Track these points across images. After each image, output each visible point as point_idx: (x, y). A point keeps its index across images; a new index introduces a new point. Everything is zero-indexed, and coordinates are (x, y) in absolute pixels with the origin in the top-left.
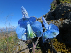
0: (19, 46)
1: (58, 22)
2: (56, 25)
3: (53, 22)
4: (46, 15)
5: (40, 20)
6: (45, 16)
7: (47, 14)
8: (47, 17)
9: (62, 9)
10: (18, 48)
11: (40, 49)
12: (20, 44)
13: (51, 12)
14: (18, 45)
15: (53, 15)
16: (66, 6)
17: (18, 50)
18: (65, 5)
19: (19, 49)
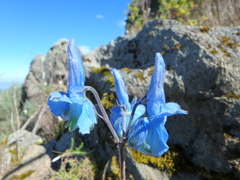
0: (13, 148)
1: (143, 79)
2: (138, 85)
3: (130, 76)
4: (109, 47)
5: (89, 60)
6: (105, 48)
7: (113, 44)
8: (111, 54)
9: (158, 36)
10: (9, 156)
11: (87, 156)
12: (15, 143)
13: (127, 40)
14: (11, 145)
15: (130, 51)
16: (170, 30)
17: (8, 162)
18: (167, 27)
19: (12, 160)
